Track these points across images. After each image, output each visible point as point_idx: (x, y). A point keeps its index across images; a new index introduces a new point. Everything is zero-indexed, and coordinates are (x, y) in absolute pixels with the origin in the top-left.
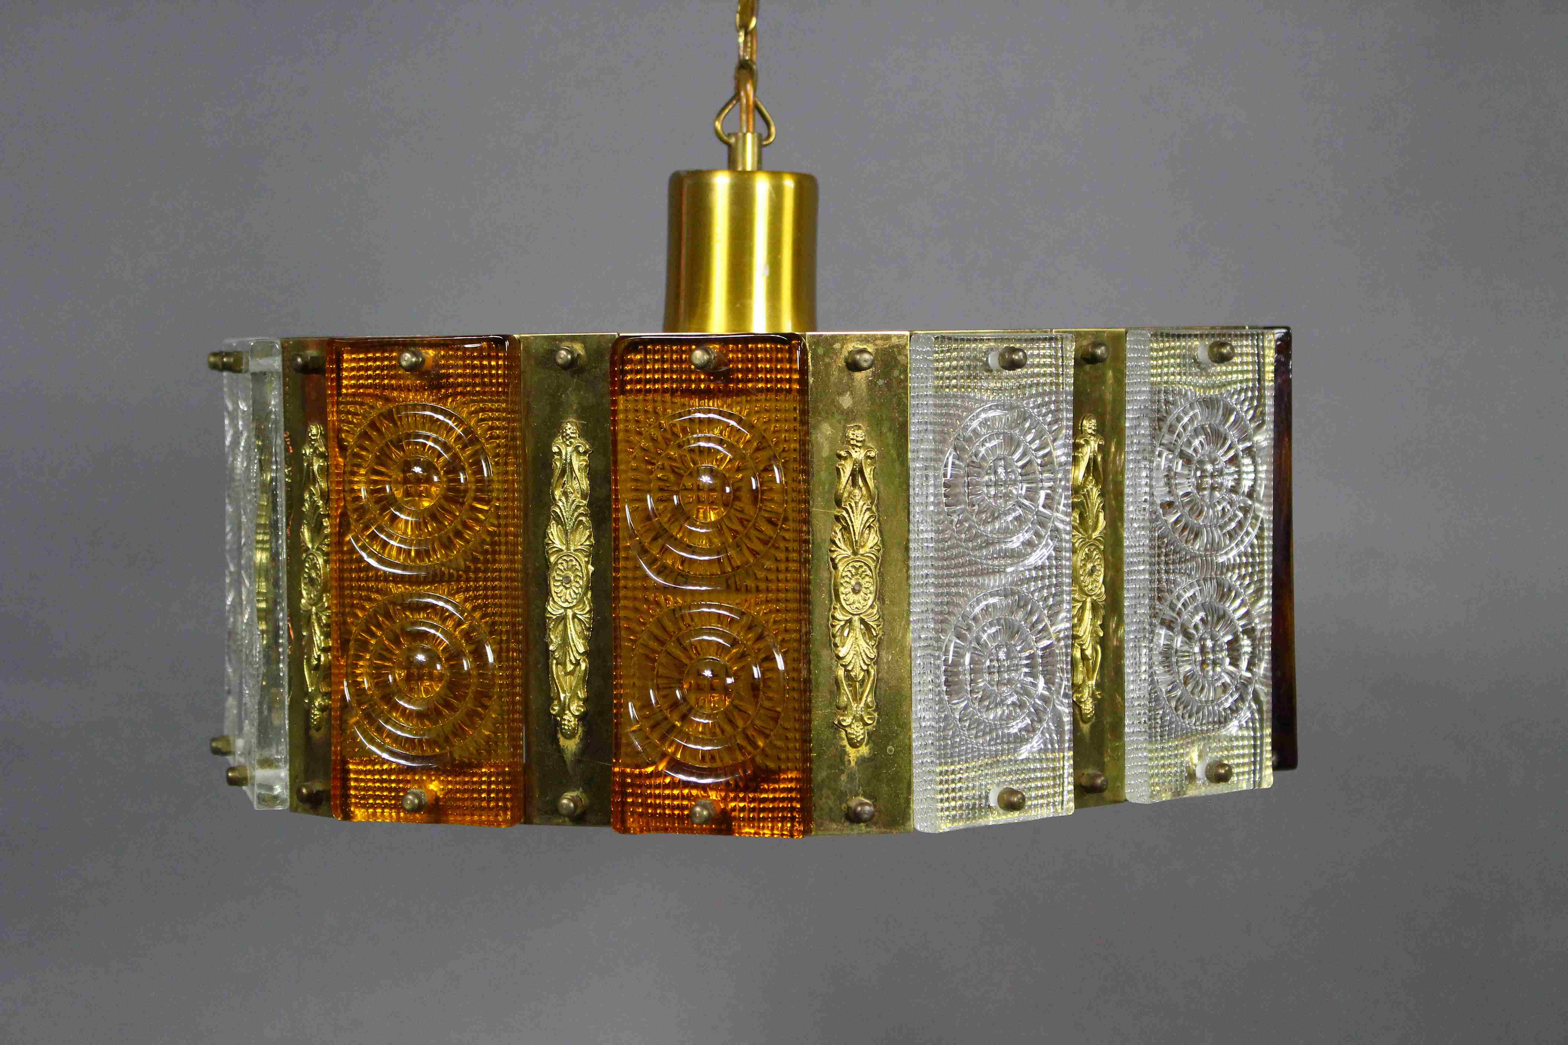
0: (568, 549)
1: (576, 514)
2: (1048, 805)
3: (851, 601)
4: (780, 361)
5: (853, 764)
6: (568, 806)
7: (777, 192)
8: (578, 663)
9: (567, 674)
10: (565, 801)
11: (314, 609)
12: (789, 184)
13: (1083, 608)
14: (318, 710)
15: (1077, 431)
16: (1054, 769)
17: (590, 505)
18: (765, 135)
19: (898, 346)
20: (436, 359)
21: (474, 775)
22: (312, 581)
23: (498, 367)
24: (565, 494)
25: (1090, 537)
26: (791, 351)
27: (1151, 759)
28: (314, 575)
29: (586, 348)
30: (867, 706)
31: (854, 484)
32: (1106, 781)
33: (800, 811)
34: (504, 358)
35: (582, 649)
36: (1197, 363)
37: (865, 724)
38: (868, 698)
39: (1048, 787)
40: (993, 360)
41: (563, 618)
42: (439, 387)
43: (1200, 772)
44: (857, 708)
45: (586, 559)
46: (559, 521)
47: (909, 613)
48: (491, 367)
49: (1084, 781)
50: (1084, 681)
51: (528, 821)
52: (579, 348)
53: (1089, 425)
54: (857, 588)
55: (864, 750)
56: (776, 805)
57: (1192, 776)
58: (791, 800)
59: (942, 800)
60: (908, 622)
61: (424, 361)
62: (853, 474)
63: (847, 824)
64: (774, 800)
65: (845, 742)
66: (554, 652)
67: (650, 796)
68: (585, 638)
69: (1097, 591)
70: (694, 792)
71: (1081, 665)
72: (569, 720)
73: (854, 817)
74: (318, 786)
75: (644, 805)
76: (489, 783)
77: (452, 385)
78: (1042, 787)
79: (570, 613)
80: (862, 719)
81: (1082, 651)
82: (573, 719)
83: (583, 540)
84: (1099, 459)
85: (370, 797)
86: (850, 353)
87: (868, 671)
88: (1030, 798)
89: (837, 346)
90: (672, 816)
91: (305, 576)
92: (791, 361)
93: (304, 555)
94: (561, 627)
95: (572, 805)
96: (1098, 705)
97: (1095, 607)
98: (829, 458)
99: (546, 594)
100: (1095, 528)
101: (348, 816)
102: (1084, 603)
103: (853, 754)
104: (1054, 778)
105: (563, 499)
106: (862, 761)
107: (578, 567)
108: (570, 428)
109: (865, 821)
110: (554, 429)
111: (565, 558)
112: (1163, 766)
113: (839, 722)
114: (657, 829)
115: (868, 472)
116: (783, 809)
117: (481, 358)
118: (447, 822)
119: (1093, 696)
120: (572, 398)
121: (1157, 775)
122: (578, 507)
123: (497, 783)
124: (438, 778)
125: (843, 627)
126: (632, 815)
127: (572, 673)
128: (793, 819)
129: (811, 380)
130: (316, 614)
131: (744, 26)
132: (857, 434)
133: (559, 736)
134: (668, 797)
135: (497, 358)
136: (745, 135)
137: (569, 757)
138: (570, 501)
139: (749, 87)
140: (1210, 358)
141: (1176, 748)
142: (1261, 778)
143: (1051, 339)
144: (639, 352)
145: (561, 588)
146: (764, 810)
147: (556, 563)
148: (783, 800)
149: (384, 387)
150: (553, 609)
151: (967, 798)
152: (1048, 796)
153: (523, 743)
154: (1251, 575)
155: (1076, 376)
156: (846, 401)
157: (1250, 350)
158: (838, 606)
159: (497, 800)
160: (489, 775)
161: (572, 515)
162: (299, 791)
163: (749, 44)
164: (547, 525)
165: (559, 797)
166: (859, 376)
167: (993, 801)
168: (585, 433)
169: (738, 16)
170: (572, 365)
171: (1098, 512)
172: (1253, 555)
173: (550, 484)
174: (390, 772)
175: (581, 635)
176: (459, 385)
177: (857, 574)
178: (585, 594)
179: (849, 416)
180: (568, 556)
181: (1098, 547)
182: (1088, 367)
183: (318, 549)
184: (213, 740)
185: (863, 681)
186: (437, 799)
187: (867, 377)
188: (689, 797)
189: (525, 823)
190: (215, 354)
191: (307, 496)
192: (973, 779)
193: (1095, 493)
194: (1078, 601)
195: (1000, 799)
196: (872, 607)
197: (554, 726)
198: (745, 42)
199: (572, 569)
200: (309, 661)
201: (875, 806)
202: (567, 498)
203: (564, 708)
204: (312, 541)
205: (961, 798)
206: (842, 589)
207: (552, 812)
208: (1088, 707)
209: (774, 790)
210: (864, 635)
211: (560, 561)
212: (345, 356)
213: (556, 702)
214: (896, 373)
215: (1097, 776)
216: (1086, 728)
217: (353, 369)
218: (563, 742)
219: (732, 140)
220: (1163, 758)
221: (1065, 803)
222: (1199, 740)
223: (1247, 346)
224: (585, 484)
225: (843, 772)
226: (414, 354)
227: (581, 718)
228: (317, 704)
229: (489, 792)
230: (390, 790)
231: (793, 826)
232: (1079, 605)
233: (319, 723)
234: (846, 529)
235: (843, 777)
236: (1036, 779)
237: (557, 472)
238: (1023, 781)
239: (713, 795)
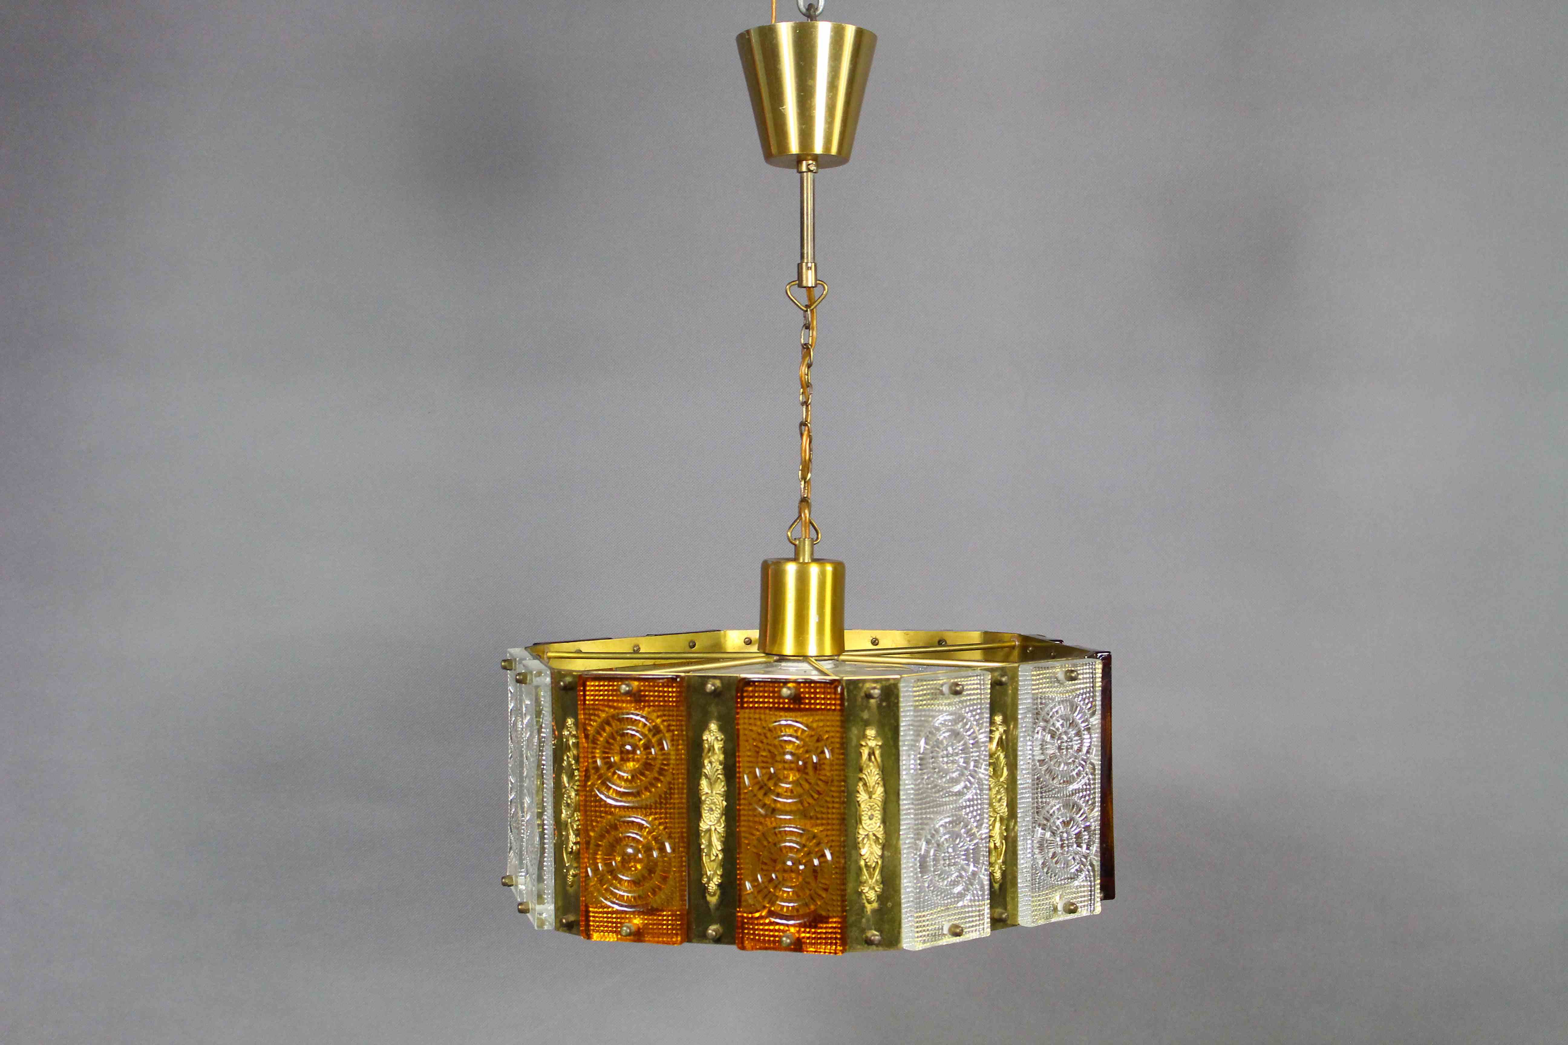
0: (712, 792)
1: (716, 774)
2: (976, 931)
3: (868, 824)
4: (829, 693)
5: (869, 913)
6: (712, 935)
7: (823, 575)
8: (717, 855)
9: (711, 861)
10: (710, 931)
11: (569, 820)
12: (829, 568)
13: (995, 821)
14: (572, 876)
15: (992, 723)
16: (979, 911)
17: (724, 769)
18: (815, 538)
19: (894, 684)
20: (639, 686)
21: (659, 915)
22: (568, 805)
23: (673, 692)
24: (711, 762)
25: (999, 781)
26: (836, 688)
27: (1033, 902)
28: (569, 802)
29: (722, 683)
30: (877, 881)
31: (870, 759)
32: (1008, 915)
33: (840, 939)
34: (677, 687)
35: (720, 848)
36: (1058, 681)
37: (876, 891)
38: (877, 876)
39: (976, 921)
40: (945, 689)
41: (709, 830)
42: (641, 701)
43: (1060, 907)
44: (872, 882)
45: (722, 798)
46: (706, 776)
47: (899, 830)
48: (669, 692)
49: (996, 916)
50: (996, 861)
51: (690, 941)
52: (718, 683)
53: (998, 719)
54: (871, 817)
55: (875, 905)
56: (827, 935)
57: (1055, 909)
58: (835, 933)
59: (917, 932)
60: (899, 835)
61: (632, 690)
62: (870, 755)
63: (866, 945)
64: (826, 933)
65: (865, 901)
66: (704, 849)
67: (757, 929)
68: (721, 842)
69: (1003, 811)
70: (782, 927)
71: (994, 852)
72: (712, 887)
73: (869, 942)
74: (572, 918)
75: (754, 934)
76: (668, 920)
77: (649, 701)
78: (973, 921)
79: (713, 828)
80: (874, 888)
81: (995, 844)
82: (714, 886)
83: (720, 788)
84: (1004, 737)
85: (602, 926)
86: (868, 688)
87: (877, 862)
88: (966, 928)
89: (860, 685)
90: (769, 940)
91: (565, 802)
92: (835, 693)
93: (564, 790)
94: (708, 835)
95: (714, 933)
96: (1004, 874)
97: (1002, 819)
98: (856, 746)
99: (699, 817)
100: (1001, 776)
101: (589, 937)
102: (996, 817)
103: (869, 907)
104: (979, 916)
105: (709, 765)
106: (874, 911)
107: (717, 803)
108: (713, 726)
109: (875, 944)
110: (704, 727)
111: (710, 798)
112: (1039, 905)
113: (862, 890)
114: (760, 949)
115: (877, 752)
116: (831, 938)
117: (663, 686)
118: (644, 941)
119: (1000, 868)
120: (713, 709)
121: (1036, 910)
122: (717, 770)
123: (672, 920)
124: (639, 916)
125: (864, 839)
126: (747, 940)
127: (714, 860)
128: (836, 944)
129: (846, 704)
130: (571, 823)
131: (804, 478)
132: (871, 732)
133: (707, 895)
134: (767, 930)
135: (673, 687)
136: (804, 539)
137: (712, 906)
138: (713, 766)
139: (807, 511)
140: (1066, 679)
141: (1047, 894)
142: (1094, 908)
143: (977, 676)
144: (751, 686)
145: (708, 814)
146: (820, 938)
147: (705, 800)
148: (831, 933)
149: (610, 701)
150: (703, 826)
151: (931, 930)
152: (976, 926)
153: (687, 898)
154: (1089, 795)
155: (991, 693)
156: (865, 715)
157: (1088, 671)
158: (861, 827)
159: (672, 929)
160: (669, 916)
161: (714, 774)
162: (561, 921)
163: (806, 488)
164: (699, 779)
165: (707, 929)
166: (872, 701)
167: (946, 931)
168: (721, 729)
169: (800, 472)
170: (716, 693)
171: (1003, 767)
172: (1089, 784)
173: (701, 756)
174: (613, 912)
175: (718, 840)
176: (652, 701)
177: (871, 809)
178: (721, 817)
179: (867, 724)
180: (712, 796)
181: (1003, 786)
182: (997, 687)
183: (572, 787)
184: (503, 878)
185: (874, 868)
186: (639, 929)
187: (877, 702)
188: (779, 930)
189: (688, 942)
190: (504, 661)
191: (565, 758)
192: (935, 919)
193: (1002, 756)
194: (992, 817)
195: (950, 930)
196: (880, 827)
197: (704, 889)
198: (805, 487)
199: (714, 803)
200: (566, 848)
201: (881, 936)
202: (711, 765)
203: (710, 879)
204: (569, 783)
205: (928, 930)
206: (863, 817)
207: (703, 937)
208: (998, 875)
209: (826, 928)
210: (875, 842)
211: (707, 799)
212: (588, 683)
213: (705, 876)
214: (893, 699)
215: (1003, 913)
216: (996, 886)
217: (592, 691)
218: (709, 898)
219: (797, 543)
220: (1039, 900)
221: (985, 929)
222: (1059, 888)
223: (1086, 669)
224: (722, 757)
225: (863, 917)
226: (627, 685)
227: (719, 885)
228: (571, 873)
229: (668, 925)
230: (613, 923)
231: (836, 947)
232: (993, 819)
233: (572, 883)
234: (865, 784)
235: (864, 920)
236: (969, 917)
237: (706, 751)
238: (962, 918)
239: (792, 930)
